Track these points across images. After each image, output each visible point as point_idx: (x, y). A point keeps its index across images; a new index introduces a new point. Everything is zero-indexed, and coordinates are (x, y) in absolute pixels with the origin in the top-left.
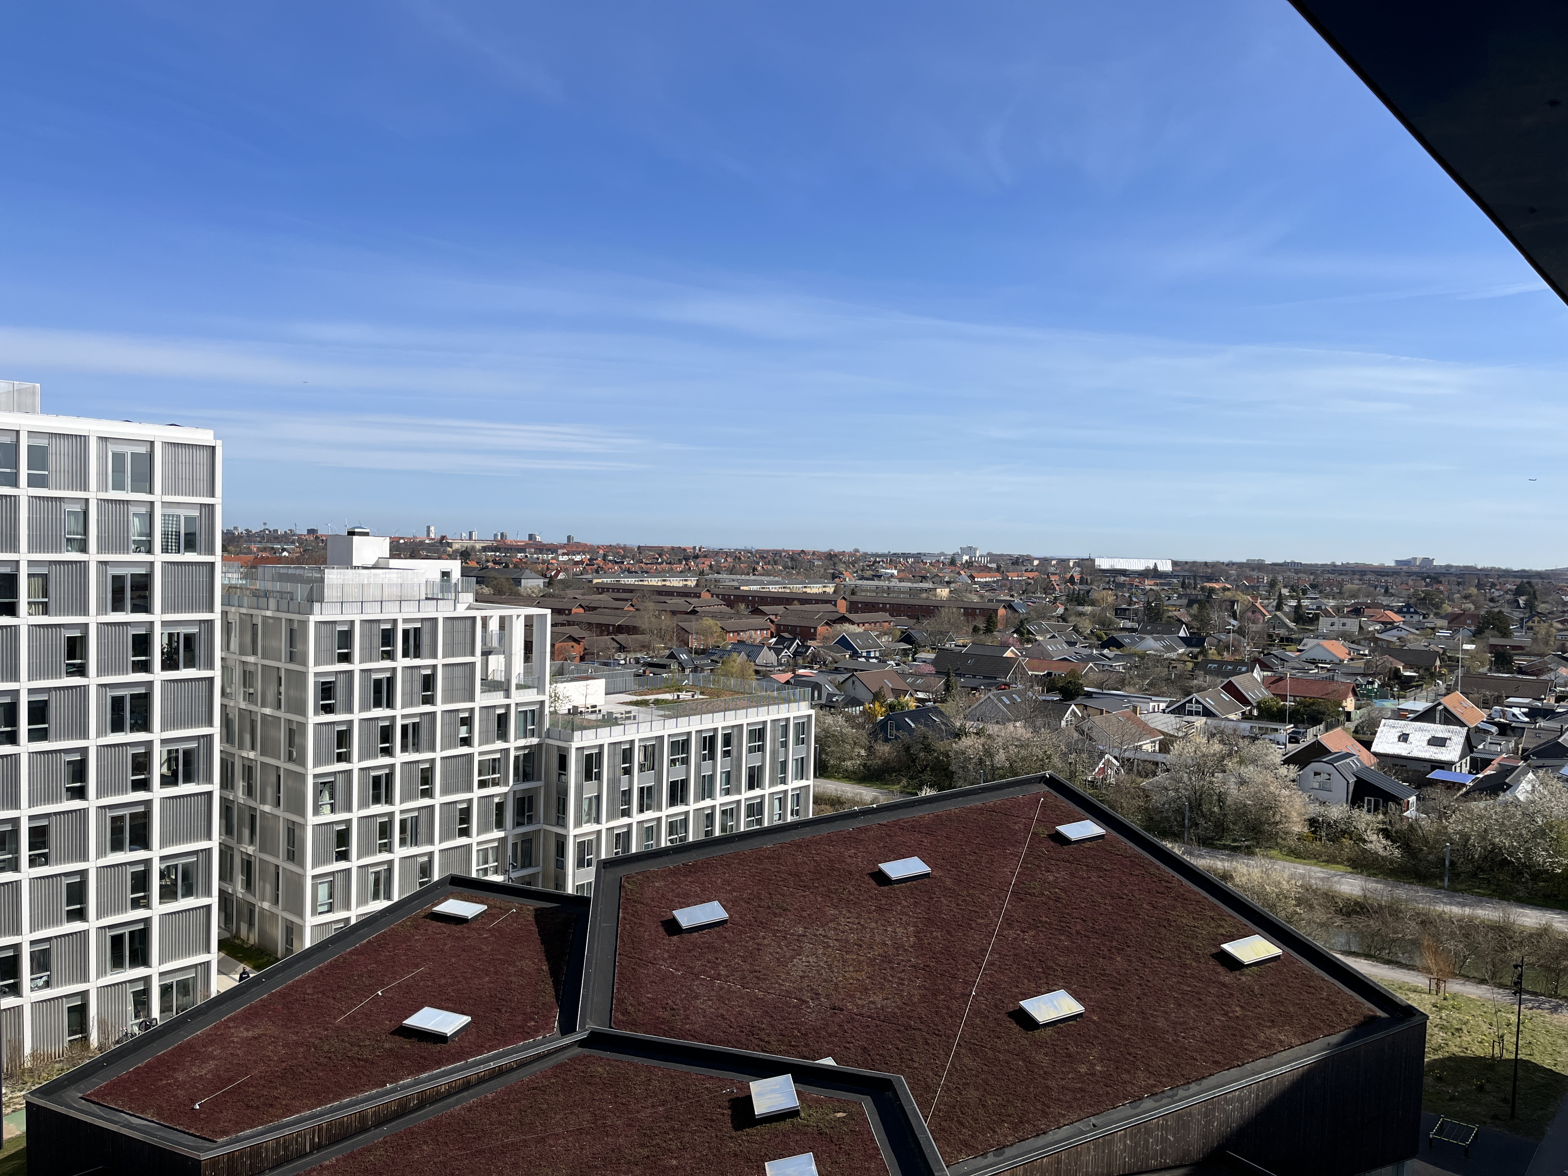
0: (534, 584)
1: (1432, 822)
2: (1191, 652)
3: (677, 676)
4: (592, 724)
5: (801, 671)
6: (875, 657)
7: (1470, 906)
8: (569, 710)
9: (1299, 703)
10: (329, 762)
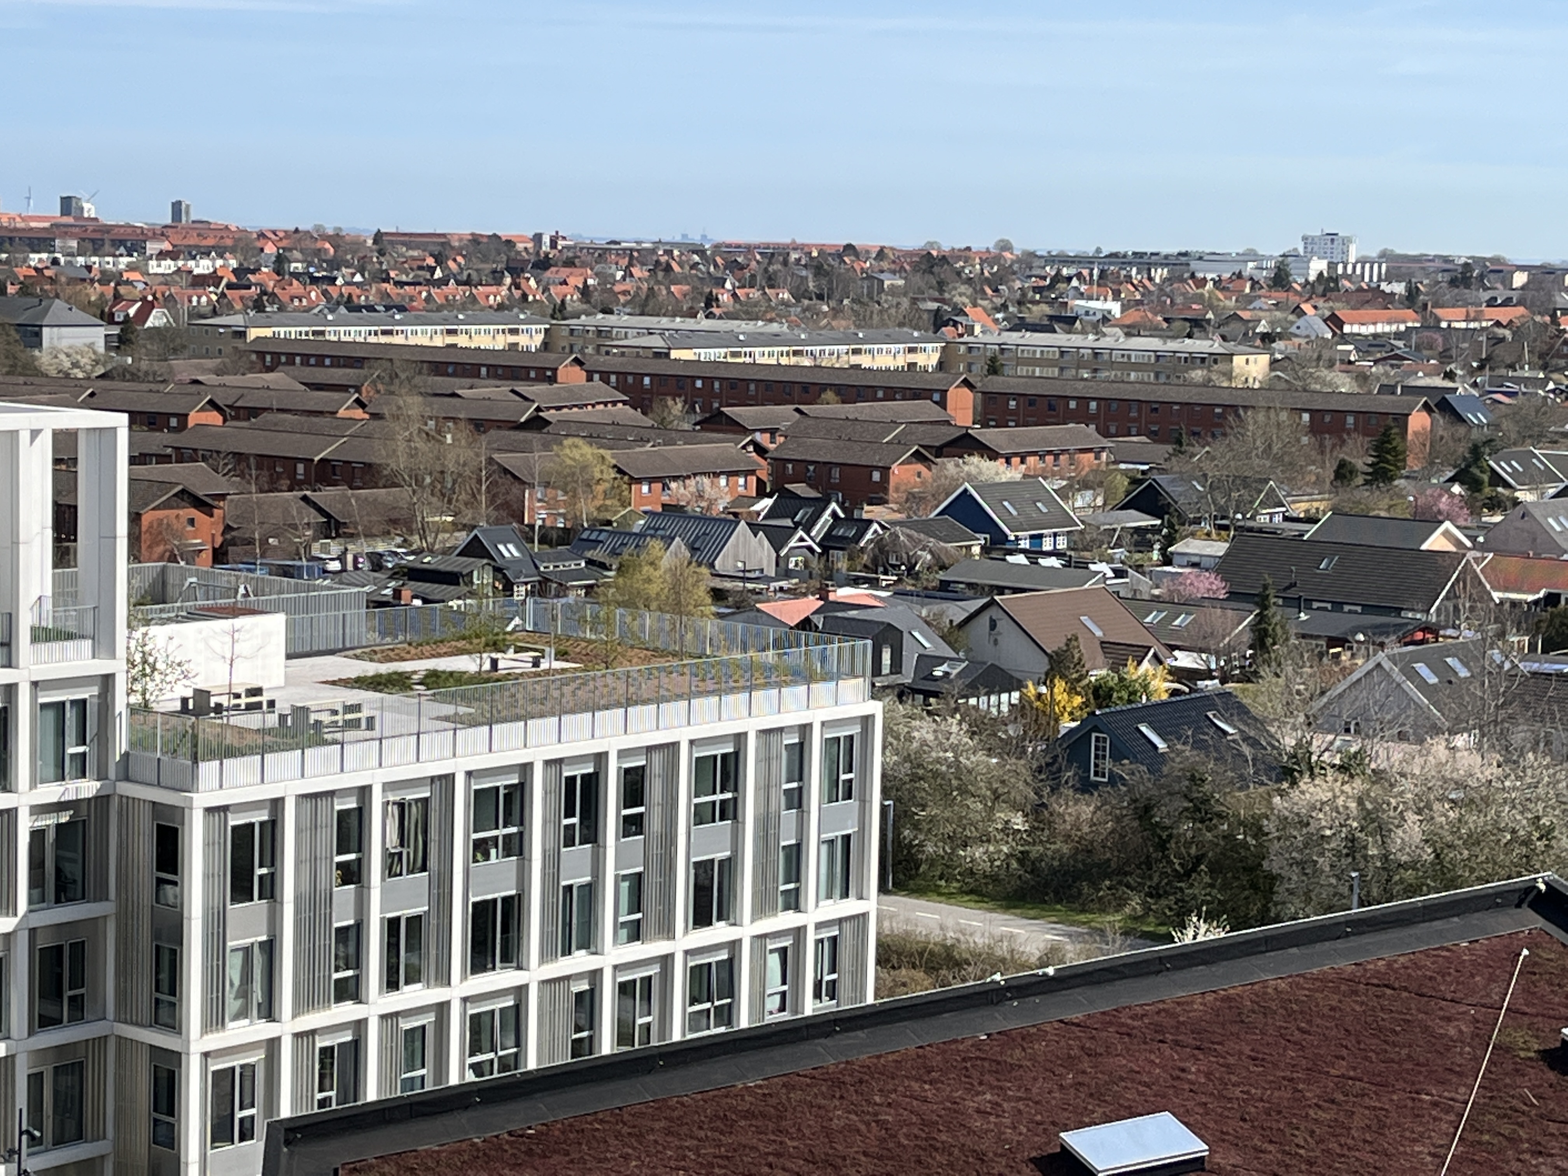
0: (79, 343)
3: (490, 605)
4: (249, 740)
5: (843, 593)
6: (1055, 553)
8: (185, 701)
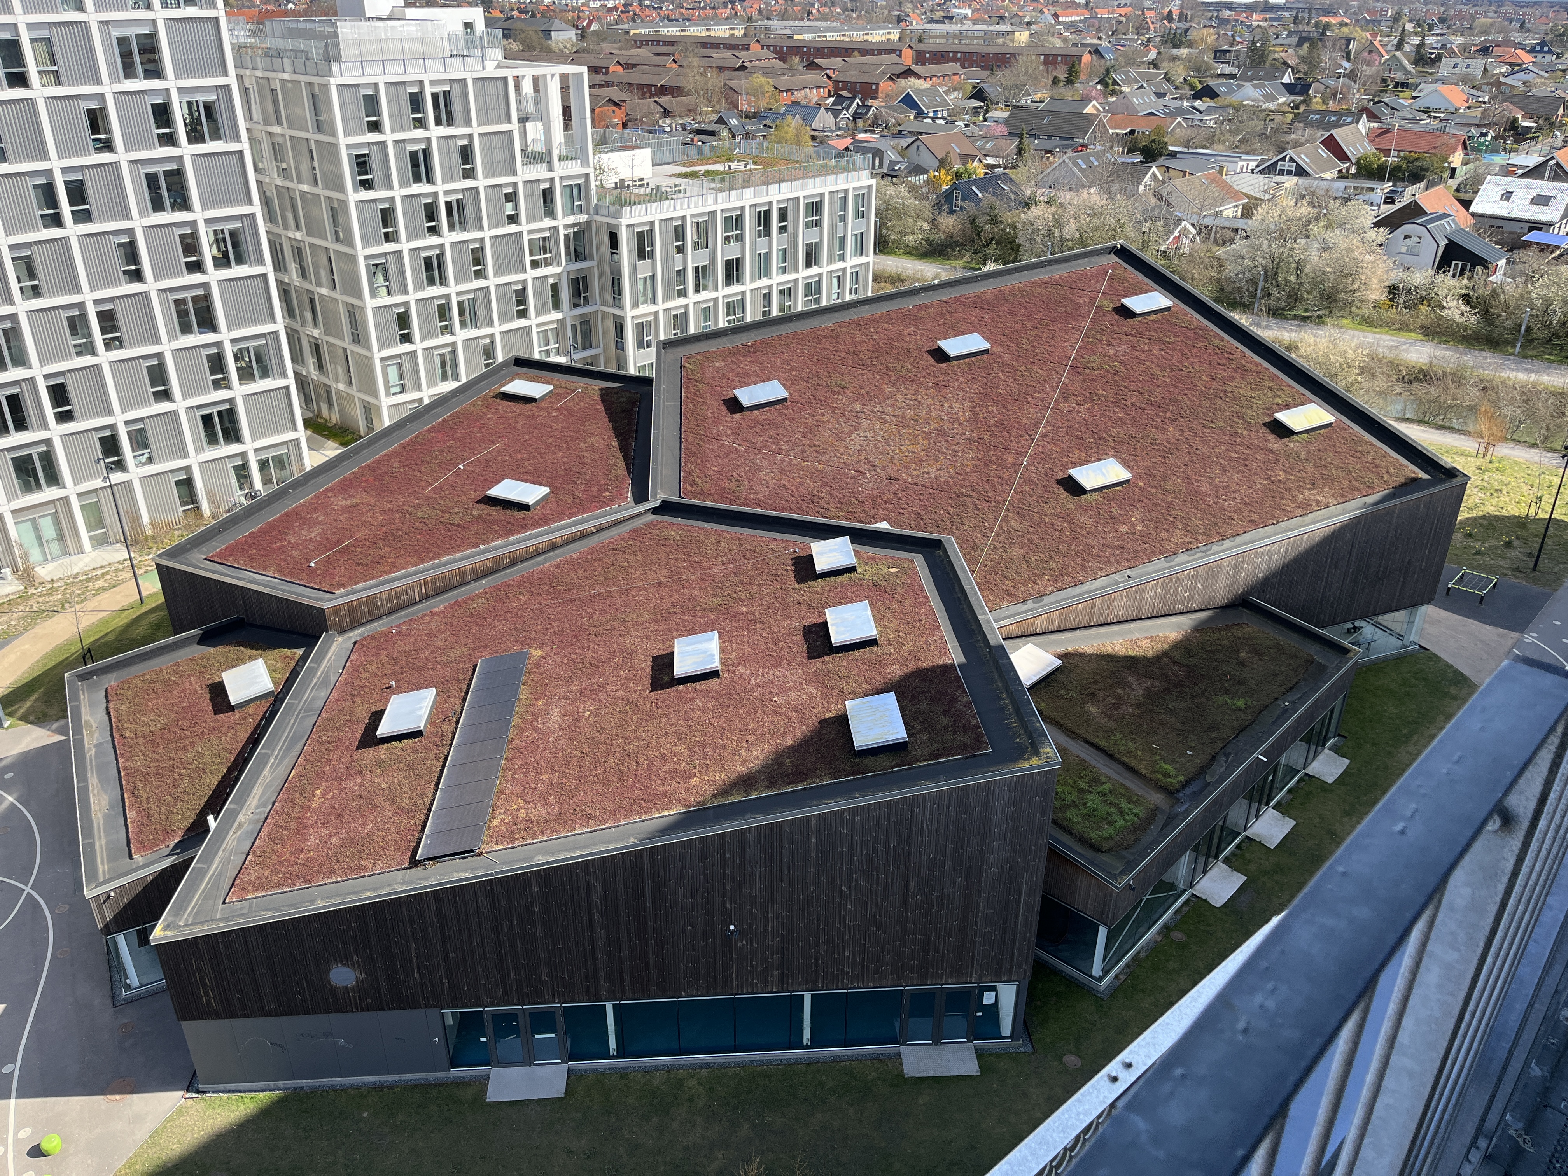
0: (566, 37)
1: (1517, 287)
2: (1293, 102)
3: (728, 144)
5: (861, 136)
6: (943, 118)
7: (1537, 372)
8: (616, 183)
9: (1403, 159)
10: (377, 243)
